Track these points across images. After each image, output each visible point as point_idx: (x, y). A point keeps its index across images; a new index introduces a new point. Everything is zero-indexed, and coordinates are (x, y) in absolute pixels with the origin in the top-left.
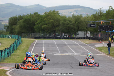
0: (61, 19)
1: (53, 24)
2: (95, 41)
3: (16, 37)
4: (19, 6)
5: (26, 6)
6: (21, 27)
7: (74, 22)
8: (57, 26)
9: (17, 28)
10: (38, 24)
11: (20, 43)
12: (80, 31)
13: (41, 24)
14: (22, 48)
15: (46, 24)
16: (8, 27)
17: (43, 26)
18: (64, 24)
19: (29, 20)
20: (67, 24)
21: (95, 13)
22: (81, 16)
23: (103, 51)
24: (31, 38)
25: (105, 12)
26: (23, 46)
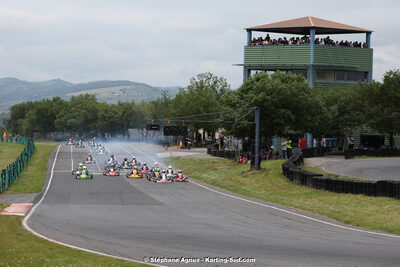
0: (100, 108)
1: (86, 116)
2: (157, 146)
3: (24, 140)
4: (25, 83)
5: (38, 83)
6: (31, 122)
7: (121, 114)
8: (92, 121)
9: (25, 124)
10: (60, 117)
11: (32, 153)
12: (131, 128)
13: (66, 117)
14: (37, 161)
15: (75, 118)
16: (10, 122)
17: (69, 121)
18: (105, 117)
19: (46, 110)
20: (110, 118)
21: (155, 99)
22: (133, 104)
24: (50, 139)
25: (173, 98)
26: (37, 158)
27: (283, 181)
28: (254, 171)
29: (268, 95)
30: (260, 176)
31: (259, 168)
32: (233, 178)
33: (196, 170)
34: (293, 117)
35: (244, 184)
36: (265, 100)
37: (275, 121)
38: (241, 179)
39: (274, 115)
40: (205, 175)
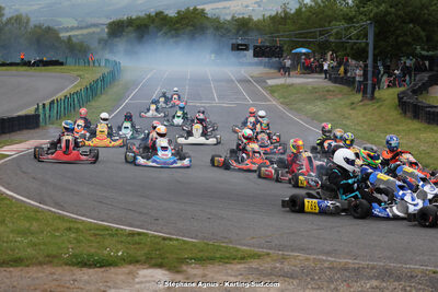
23: (276, 94)
27: (395, 114)
28: (366, 102)
29: (391, 7)
30: (371, 108)
31: (373, 98)
32: (339, 110)
33: (303, 100)
34: (423, 34)
35: (347, 118)
36: (387, 13)
37: (400, 39)
38: (347, 111)
39: (398, 32)
40: (309, 107)
